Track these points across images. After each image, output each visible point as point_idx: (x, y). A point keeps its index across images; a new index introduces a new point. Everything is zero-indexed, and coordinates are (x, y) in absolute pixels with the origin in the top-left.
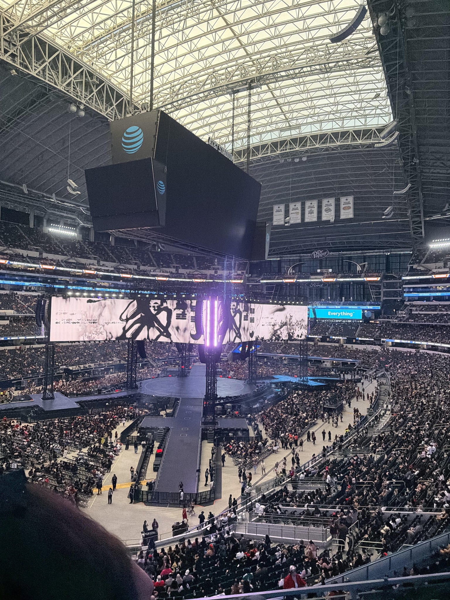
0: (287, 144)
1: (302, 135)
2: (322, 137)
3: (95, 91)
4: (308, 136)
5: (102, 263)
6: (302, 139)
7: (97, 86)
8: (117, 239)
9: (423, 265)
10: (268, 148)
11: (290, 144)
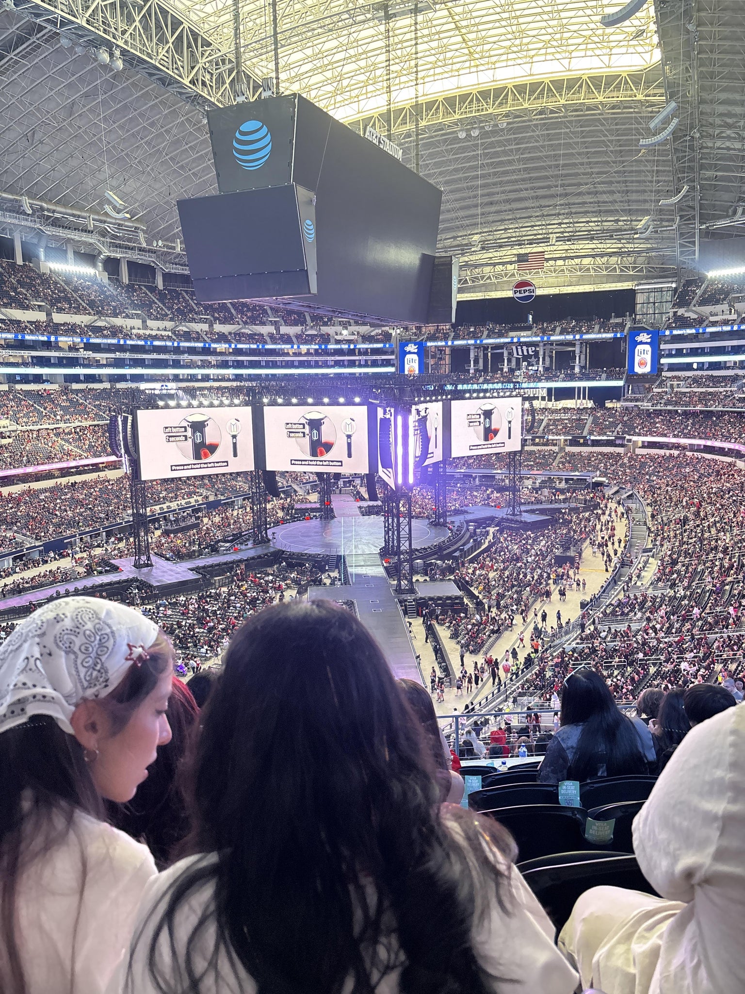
0: (472, 101)
1: (499, 85)
2: (534, 89)
3: (137, 19)
4: (510, 86)
5: (150, 323)
6: (498, 92)
7: (141, 8)
8: (167, 277)
9: (694, 308)
10: (438, 108)
11: (478, 100)
